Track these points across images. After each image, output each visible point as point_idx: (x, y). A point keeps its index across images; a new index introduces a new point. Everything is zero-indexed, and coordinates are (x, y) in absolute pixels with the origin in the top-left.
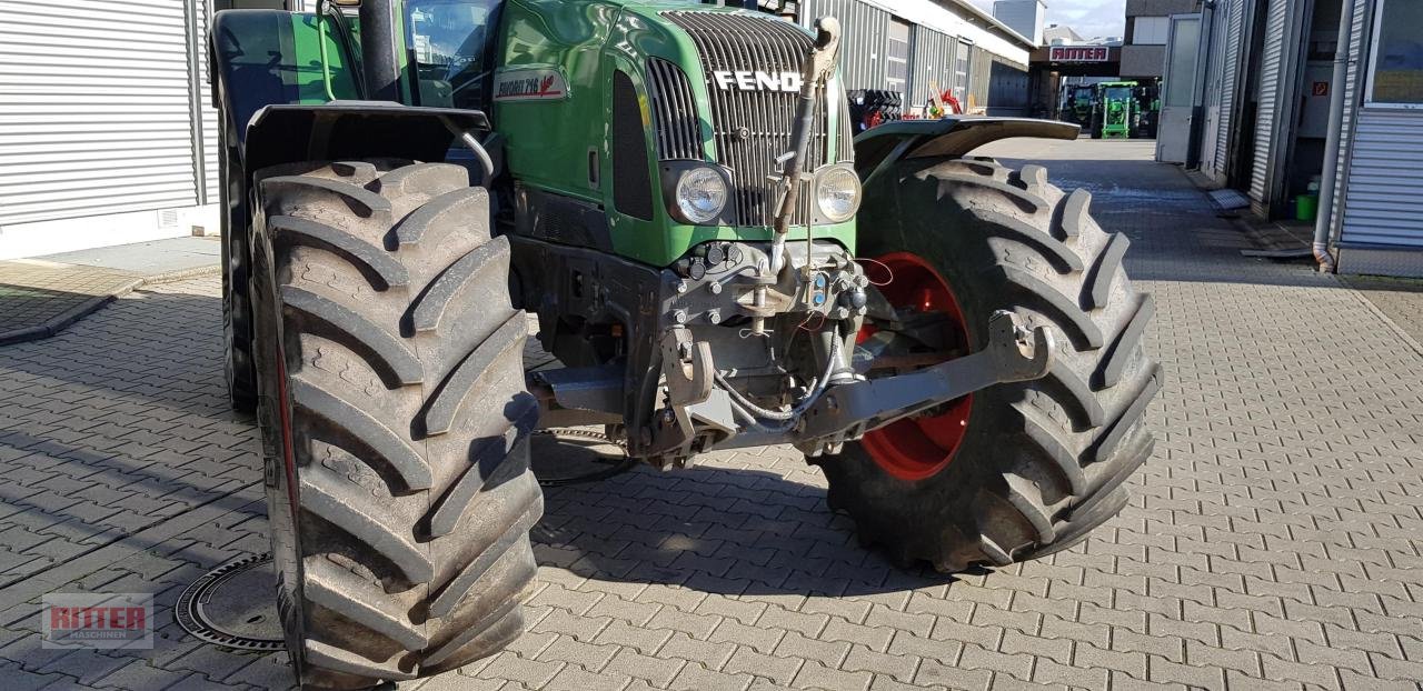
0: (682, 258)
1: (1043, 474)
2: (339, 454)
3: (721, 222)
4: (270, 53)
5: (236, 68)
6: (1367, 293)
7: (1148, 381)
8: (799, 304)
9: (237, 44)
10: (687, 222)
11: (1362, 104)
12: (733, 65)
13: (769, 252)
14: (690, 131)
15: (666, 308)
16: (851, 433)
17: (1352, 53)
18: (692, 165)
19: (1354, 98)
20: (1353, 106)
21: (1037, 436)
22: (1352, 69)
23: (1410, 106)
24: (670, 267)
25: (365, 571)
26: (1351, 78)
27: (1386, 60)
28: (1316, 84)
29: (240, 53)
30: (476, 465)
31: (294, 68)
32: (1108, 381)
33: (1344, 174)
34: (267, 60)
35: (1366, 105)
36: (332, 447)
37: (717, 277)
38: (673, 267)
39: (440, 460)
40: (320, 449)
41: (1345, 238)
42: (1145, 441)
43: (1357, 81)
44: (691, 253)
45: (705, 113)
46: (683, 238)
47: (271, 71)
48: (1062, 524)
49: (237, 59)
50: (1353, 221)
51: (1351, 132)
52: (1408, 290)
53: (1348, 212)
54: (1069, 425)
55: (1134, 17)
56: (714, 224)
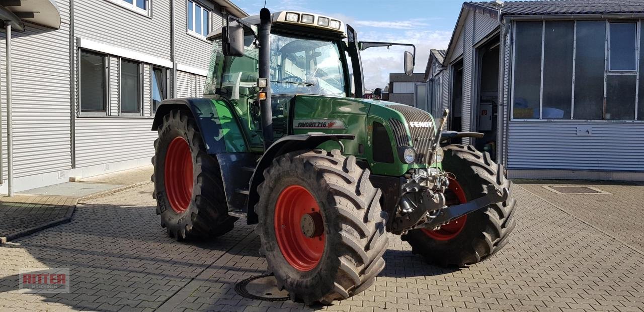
0: (406, 173)
1: (493, 232)
2: (349, 227)
3: (414, 163)
4: (210, 113)
5: (201, 119)
6: (521, 185)
7: (514, 204)
8: (435, 186)
9: (200, 111)
10: (407, 163)
11: (510, 120)
12: (413, 120)
13: (427, 172)
14: (406, 139)
15: (402, 188)
16: (446, 222)
17: (505, 102)
18: (407, 148)
19: (507, 118)
20: (507, 120)
21: (492, 221)
22: (505, 107)
23: (525, 120)
24: (402, 176)
25: (353, 260)
26: (505, 110)
27: (516, 104)
28: (483, 111)
29: (202, 114)
30: (378, 230)
31: (218, 118)
32: (507, 205)
33: (506, 143)
34: (210, 116)
35: (511, 120)
36: (347, 226)
37: (417, 177)
38: (403, 176)
39: (370, 228)
40: (344, 226)
41: (509, 166)
42: (514, 222)
43: (507, 112)
44: (408, 172)
45: (409, 134)
46: (405, 168)
47: (212, 120)
48: (495, 247)
49: (201, 116)
50: (510, 160)
51: (507, 129)
52: (532, 183)
53: (509, 157)
54: (498, 218)
55: (393, 82)
56: (412, 163)
